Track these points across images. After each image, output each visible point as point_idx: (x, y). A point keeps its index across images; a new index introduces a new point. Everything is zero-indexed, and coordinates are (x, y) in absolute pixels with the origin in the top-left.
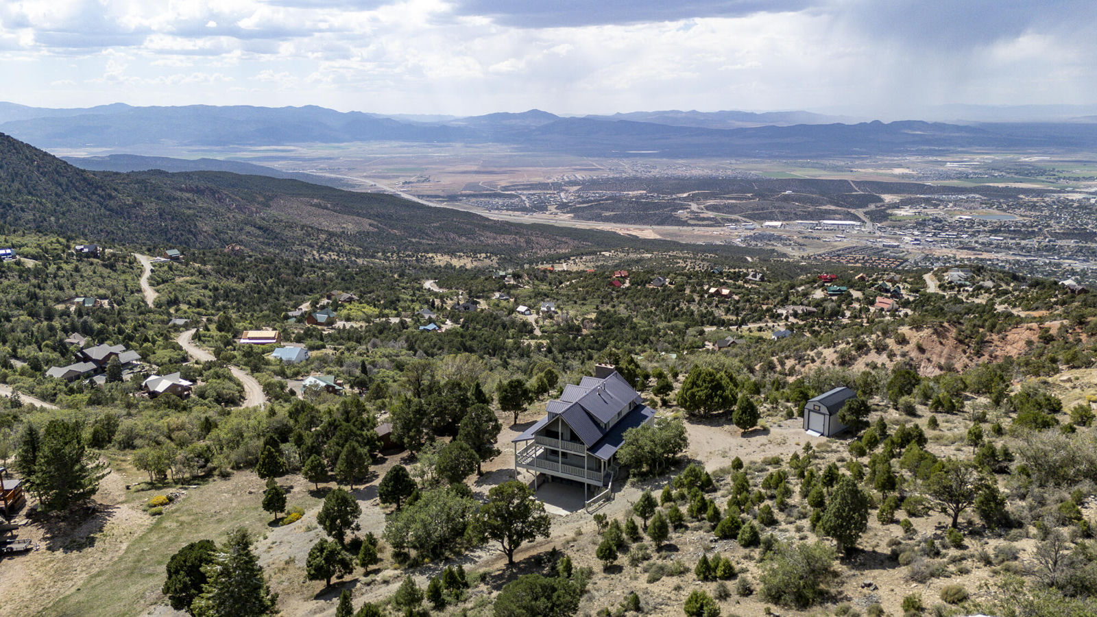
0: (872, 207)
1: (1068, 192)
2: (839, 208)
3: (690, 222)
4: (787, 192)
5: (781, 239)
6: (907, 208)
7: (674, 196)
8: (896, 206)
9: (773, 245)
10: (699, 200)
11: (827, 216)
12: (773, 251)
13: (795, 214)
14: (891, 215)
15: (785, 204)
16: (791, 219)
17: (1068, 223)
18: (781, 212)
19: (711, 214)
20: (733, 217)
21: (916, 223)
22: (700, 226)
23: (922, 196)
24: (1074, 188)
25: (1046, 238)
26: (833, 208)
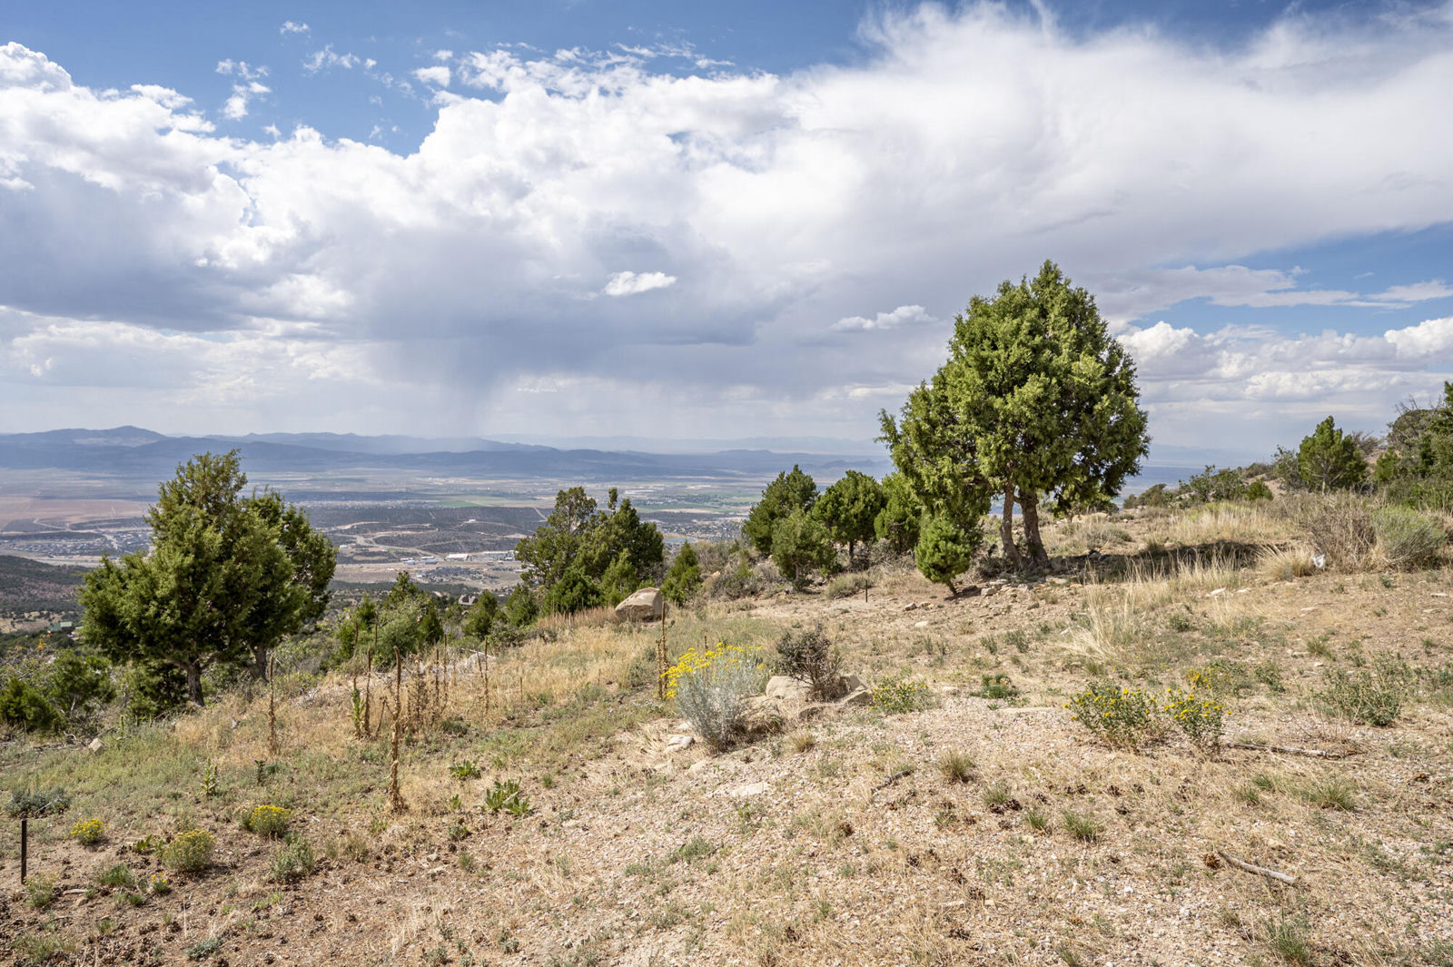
3: (355, 558)
4: (470, 521)
5: (469, 573)
7: (333, 529)
9: (460, 580)
10: (366, 531)
12: (462, 586)
13: (482, 544)
15: (470, 535)
16: (477, 550)
18: (466, 543)
19: (382, 548)
20: (411, 550)
22: (369, 562)
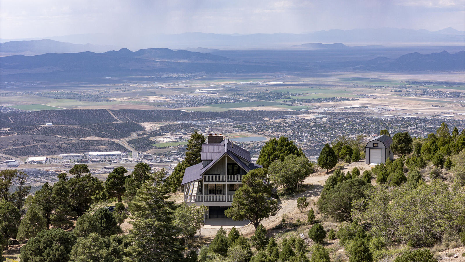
0: (134, 136)
1: (304, 113)
2: (103, 139)
5: (49, 175)
6: (169, 134)
8: (158, 134)
11: (92, 147)
13: (59, 147)
14: (154, 142)
15: (47, 138)
16: (55, 153)
17: (309, 141)
18: (44, 146)
21: (180, 149)
23: (179, 123)
24: (308, 109)
26: (96, 138)
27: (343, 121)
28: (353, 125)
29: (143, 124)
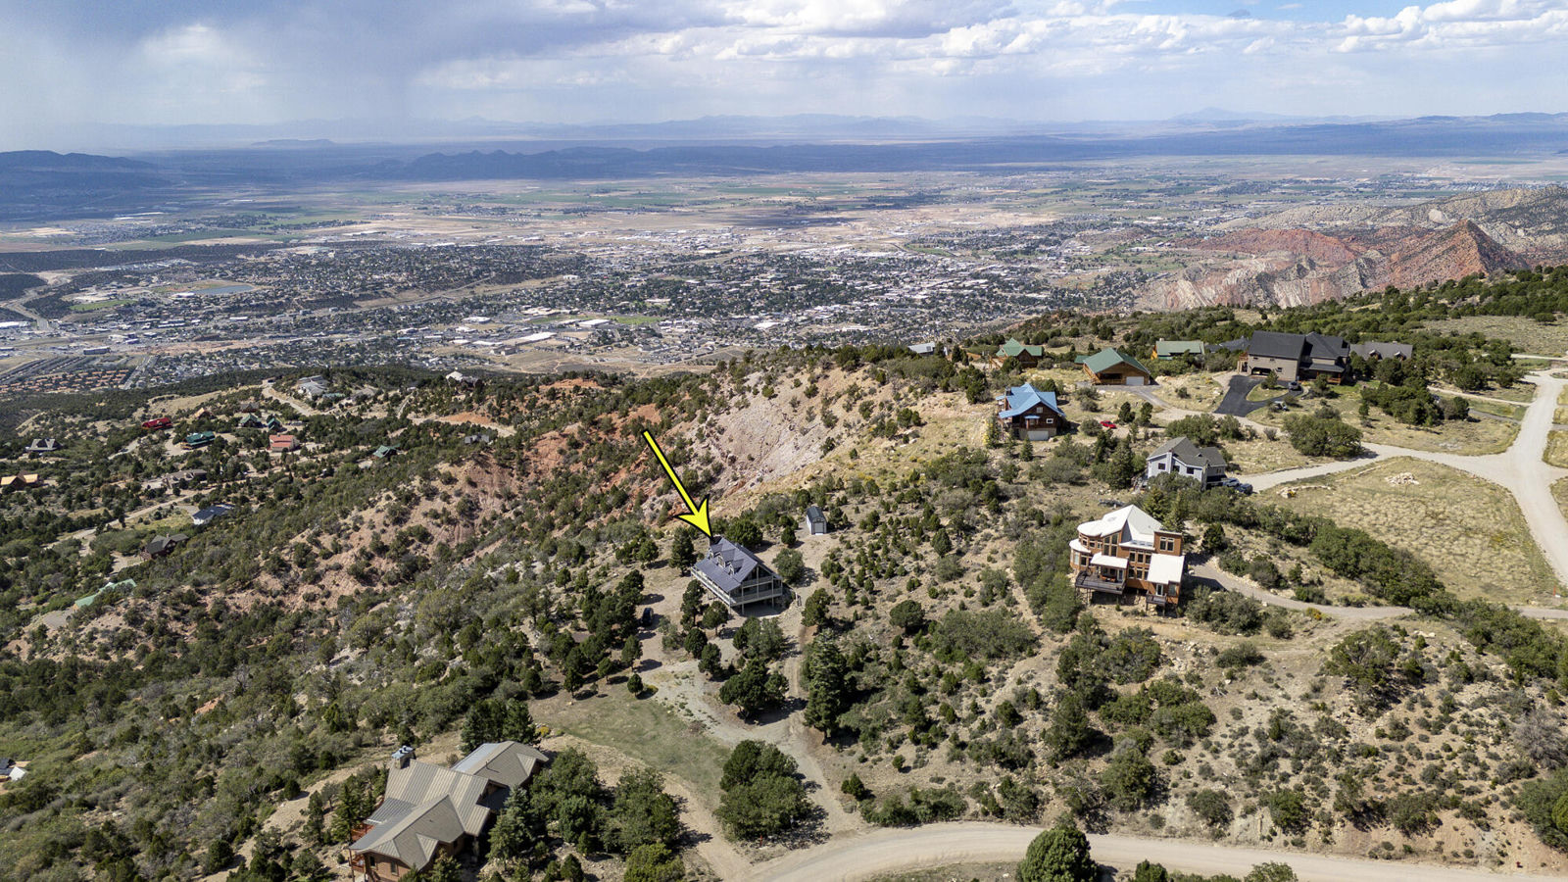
0: (32, 294)
8: (72, 289)
14: (72, 303)
17: (317, 287)
21: (117, 311)
23: (102, 269)
24: (300, 239)
25: (298, 310)
27: (357, 256)
28: (373, 261)
29: (42, 275)
